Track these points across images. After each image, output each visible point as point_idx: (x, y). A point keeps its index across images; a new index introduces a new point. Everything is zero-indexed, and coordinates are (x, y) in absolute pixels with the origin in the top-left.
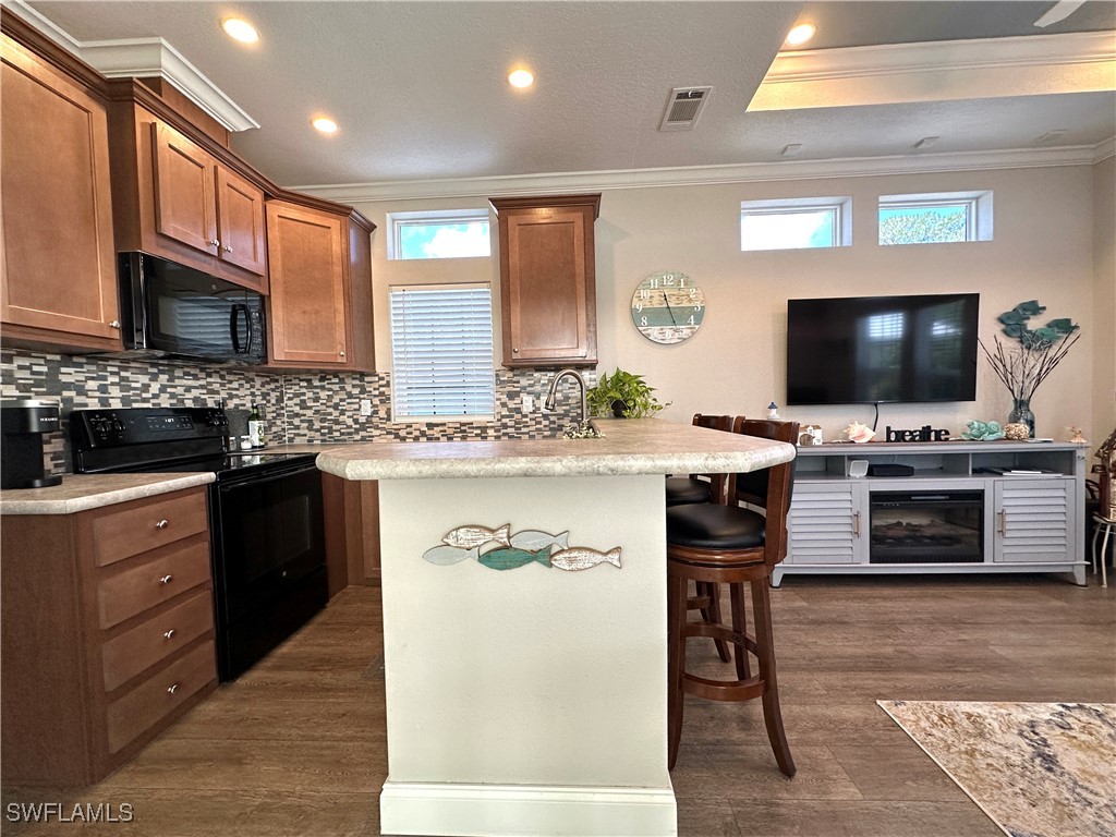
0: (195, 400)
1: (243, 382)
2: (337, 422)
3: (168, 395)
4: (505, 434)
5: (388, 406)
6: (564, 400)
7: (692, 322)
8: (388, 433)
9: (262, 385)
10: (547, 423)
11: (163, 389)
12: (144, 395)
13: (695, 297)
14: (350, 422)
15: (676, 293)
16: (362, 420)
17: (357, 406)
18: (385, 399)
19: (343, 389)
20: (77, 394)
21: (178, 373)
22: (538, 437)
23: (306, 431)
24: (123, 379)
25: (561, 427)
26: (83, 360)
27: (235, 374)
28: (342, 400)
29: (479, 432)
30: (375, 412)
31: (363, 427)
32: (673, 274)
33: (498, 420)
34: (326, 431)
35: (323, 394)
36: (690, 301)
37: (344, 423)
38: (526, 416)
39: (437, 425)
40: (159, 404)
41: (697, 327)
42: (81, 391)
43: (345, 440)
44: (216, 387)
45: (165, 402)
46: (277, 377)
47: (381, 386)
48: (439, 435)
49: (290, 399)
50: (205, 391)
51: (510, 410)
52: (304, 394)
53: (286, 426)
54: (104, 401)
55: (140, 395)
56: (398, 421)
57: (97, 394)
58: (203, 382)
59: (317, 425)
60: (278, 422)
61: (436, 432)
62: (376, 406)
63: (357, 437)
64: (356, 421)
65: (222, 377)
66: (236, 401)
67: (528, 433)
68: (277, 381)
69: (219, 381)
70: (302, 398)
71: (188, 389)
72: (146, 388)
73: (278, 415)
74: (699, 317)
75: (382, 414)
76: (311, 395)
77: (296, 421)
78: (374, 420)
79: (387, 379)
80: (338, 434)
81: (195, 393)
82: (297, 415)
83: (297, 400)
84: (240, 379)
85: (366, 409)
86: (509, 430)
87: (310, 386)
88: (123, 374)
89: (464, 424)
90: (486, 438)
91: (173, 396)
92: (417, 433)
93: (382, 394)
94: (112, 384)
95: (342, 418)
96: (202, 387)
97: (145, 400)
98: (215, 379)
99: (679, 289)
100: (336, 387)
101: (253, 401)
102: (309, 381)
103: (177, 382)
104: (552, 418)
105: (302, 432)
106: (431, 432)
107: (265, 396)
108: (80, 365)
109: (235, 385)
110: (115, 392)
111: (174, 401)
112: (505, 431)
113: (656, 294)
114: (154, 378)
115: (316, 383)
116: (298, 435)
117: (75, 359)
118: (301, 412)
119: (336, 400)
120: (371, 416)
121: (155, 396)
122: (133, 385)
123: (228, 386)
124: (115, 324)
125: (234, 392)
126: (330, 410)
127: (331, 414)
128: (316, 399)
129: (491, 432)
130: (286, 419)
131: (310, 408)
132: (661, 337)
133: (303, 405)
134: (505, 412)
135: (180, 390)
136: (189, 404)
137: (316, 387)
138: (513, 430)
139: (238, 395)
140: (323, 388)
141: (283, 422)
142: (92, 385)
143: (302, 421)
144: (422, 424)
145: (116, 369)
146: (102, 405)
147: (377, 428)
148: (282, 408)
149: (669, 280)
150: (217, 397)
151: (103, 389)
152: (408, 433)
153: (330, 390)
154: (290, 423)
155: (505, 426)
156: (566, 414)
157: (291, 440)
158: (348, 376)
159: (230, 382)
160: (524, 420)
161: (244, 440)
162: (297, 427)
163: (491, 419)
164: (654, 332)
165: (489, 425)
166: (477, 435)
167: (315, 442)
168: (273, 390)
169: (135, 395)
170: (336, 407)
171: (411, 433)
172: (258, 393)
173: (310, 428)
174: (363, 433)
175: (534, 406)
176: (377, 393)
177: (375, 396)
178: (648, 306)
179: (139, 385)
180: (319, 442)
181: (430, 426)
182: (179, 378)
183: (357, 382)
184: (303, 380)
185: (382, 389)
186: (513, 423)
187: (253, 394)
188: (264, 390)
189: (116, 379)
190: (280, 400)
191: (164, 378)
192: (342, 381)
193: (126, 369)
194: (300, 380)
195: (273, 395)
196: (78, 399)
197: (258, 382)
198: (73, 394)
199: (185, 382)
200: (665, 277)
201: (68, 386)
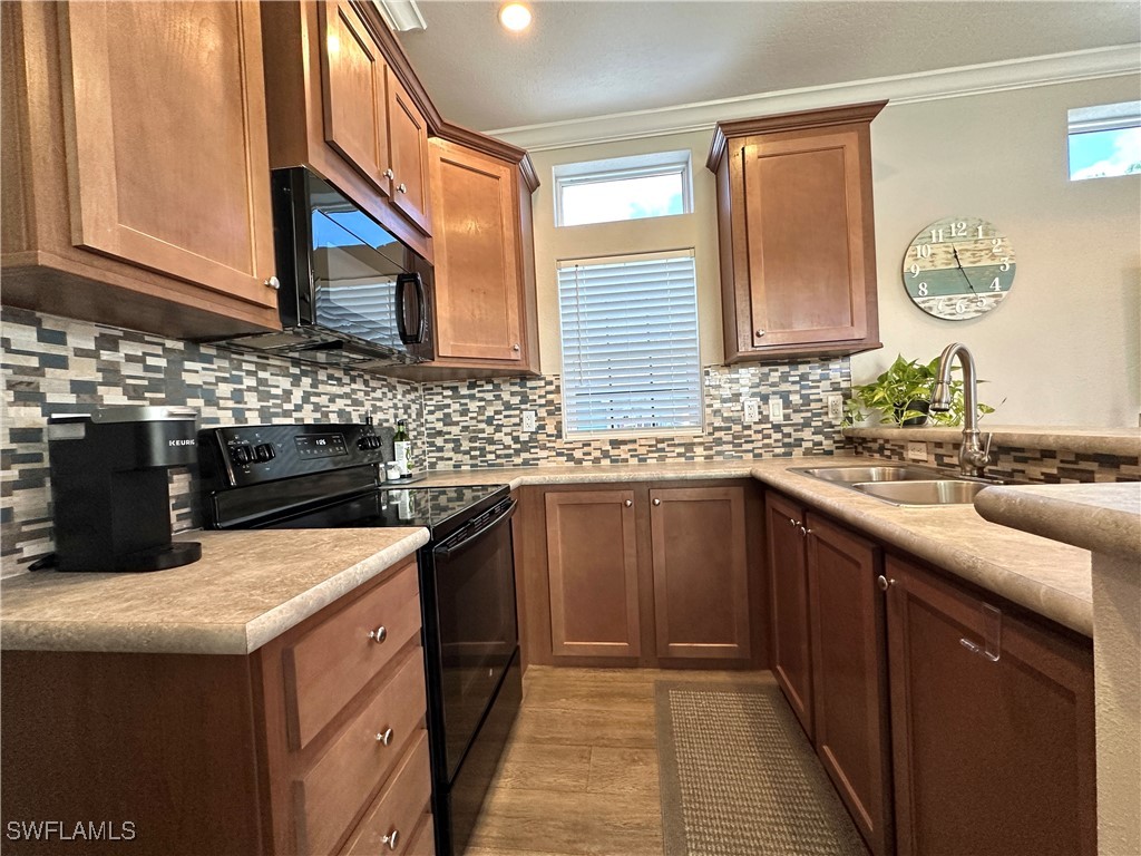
0: (341, 413)
1: (385, 390)
2: (491, 441)
3: (311, 407)
4: (719, 453)
5: (557, 418)
6: (802, 405)
7: (997, 287)
8: (559, 454)
9: (404, 395)
10: (779, 436)
11: (306, 398)
12: (287, 406)
13: (1002, 250)
14: (508, 440)
15: (971, 246)
16: (524, 437)
17: (517, 420)
18: (555, 410)
19: (498, 397)
20: (206, 405)
21: (322, 376)
22: (767, 456)
23: (451, 454)
24: (262, 382)
25: (798, 443)
26: (213, 352)
27: (379, 379)
28: (497, 413)
29: (682, 450)
30: (542, 427)
31: (525, 447)
32: (966, 220)
33: (710, 434)
34: (478, 453)
35: (473, 406)
36: (993, 257)
37: (500, 442)
38: (749, 427)
39: (624, 442)
40: (302, 419)
41: (1004, 293)
42: (212, 401)
43: (502, 465)
44: (360, 396)
45: (309, 417)
46: (416, 385)
47: (547, 393)
48: (628, 456)
49: (431, 413)
50: (349, 402)
51: (726, 419)
52: (448, 406)
53: (425, 447)
54: (239, 414)
55: (280, 406)
56: (570, 438)
57: (231, 404)
58: (347, 389)
59: (466, 445)
60: (419, 443)
61: (623, 452)
62: (543, 419)
63: (518, 460)
64: (516, 440)
65: (366, 383)
66: (380, 415)
67: (752, 451)
68: (416, 390)
69: (363, 388)
70: (446, 411)
71: (333, 399)
72: (288, 393)
73: (419, 434)
74: (1008, 279)
75: (550, 429)
76: (457, 407)
77: (439, 441)
78: (540, 437)
79: (556, 382)
80: (492, 456)
81: (340, 403)
82: (440, 433)
83: (439, 415)
84: (383, 385)
85: (530, 423)
86: (725, 447)
87: (456, 395)
88: (261, 374)
89: (662, 441)
90: (692, 458)
91: (317, 408)
92: (597, 454)
93: (550, 403)
94: (249, 389)
95: (497, 436)
96: (346, 396)
97: (287, 414)
98: (359, 385)
99: (976, 242)
100: (489, 396)
101: (396, 416)
102: (455, 389)
103: (322, 388)
104: (786, 430)
105: (446, 455)
106: (616, 452)
107: (407, 408)
108: (208, 359)
109: (378, 394)
110: (252, 400)
111: (318, 415)
112: (719, 448)
113: (940, 250)
114: (296, 381)
115: (464, 391)
116: (442, 459)
117: (203, 350)
118: (446, 429)
119: (490, 412)
120: (536, 433)
121: (298, 408)
122: (274, 391)
123: (372, 395)
124: (274, 281)
125: (378, 404)
126: (483, 426)
127: (483, 431)
128: (464, 412)
129: (699, 450)
130: (425, 439)
131: (457, 423)
132: (948, 310)
133: (447, 420)
134: (718, 423)
135: (323, 400)
136: (334, 419)
137: (464, 397)
138: (730, 447)
139: (381, 405)
140: (472, 397)
141: (423, 443)
142: (224, 390)
143: (446, 441)
144: (603, 441)
145: (252, 368)
146: (237, 420)
147: (544, 448)
148: (422, 425)
149: (960, 229)
150: (362, 410)
151: (237, 396)
152: (584, 454)
153: (482, 399)
154: (432, 444)
155: (719, 442)
156: (807, 424)
157: (433, 465)
158: (505, 382)
159: (374, 390)
160: (746, 432)
161: (391, 467)
162: (440, 449)
163: (698, 432)
164: (939, 305)
165: (696, 440)
166: (679, 455)
167: (463, 468)
168: (413, 401)
169: (275, 406)
170: (489, 421)
171: (590, 454)
172: (400, 405)
173: (456, 450)
174: (525, 455)
175: (760, 413)
176: (543, 401)
177: (541, 406)
178: (929, 267)
179: (279, 392)
180: (468, 468)
181: (615, 443)
182: (323, 382)
183: (517, 388)
184: (448, 388)
185: (550, 397)
186: (730, 438)
187: (395, 406)
188: (405, 401)
189: (251, 382)
190: (420, 414)
191: (306, 381)
192: (497, 387)
193: (264, 367)
194: (444, 388)
195: (414, 407)
196: (208, 412)
197: (400, 389)
198: (200, 402)
199: (329, 389)
200: (953, 226)
201: (194, 391)
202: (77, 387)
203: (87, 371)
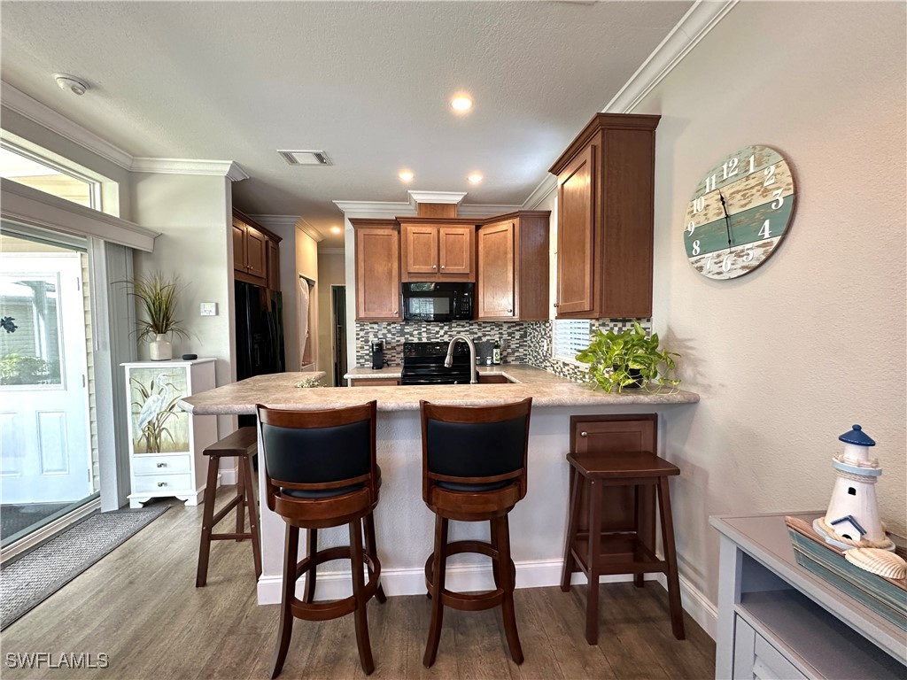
5: (551, 345)
7: (767, 233)
8: (551, 366)
9: (509, 328)
11: (446, 333)
12: (437, 336)
15: (741, 186)
18: (551, 340)
20: (410, 336)
21: (454, 325)
24: (428, 329)
27: (489, 323)
28: (540, 339)
29: (581, 376)
30: (548, 349)
31: (545, 359)
32: (738, 154)
35: (536, 334)
36: (766, 192)
39: (567, 365)
40: (444, 340)
42: (412, 335)
44: (475, 330)
45: (447, 339)
47: (550, 330)
48: (567, 373)
50: (469, 333)
52: (532, 334)
54: (420, 339)
55: (435, 336)
56: (554, 357)
57: (417, 336)
58: (468, 329)
59: (534, 354)
60: (521, 350)
62: (548, 345)
63: (543, 366)
64: (543, 354)
65: (480, 325)
66: (488, 338)
69: (478, 327)
70: (531, 336)
71: (459, 332)
72: (438, 332)
73: (521, 346)
75: (550, 351)
77: (530, 350)
78: (548, 355)
79: (551, 325)
82: (530, 346)
84: (492, 325)
88: (428, 327)
91: (450, 336)
94: (424, 332)
95: (540, 351)
96: (466, 331)
97: (438, 338)
98: (475, 326)
99: (748, 178)
101: (500, 338)
102: (533, 325)
103: (454, 329)
106: (564, 370)
107: (509, 334)
109: (488, 329)
110: (424, 335)
111: (451, 338)
113: (712, 200)
114: (442, 328)
116: (530, 359)
121: (441, 336)
122: (432, 332)
123: (483, 330)
125: (487, 333)
127: (537, 348)
128: (534, 337)
132: (717, 269)
133: (531, 340)
139: (491, 334)
141: (525, 351)
142: (416, 332)
144: (561, 362)
147: (548, 361)
148: (525, 342)
149: (731, 168)
151: (420, 334)
153: (538, 330)
157: (528, 362)
159: (485, 327)
162: (530, 354)
164: (709, 262)
168: (517, 330)
169: (433, 336)
170: (538, 343)
177: (548, 337)
178: (702, 222)
179: (435, 332)
181: (564, 364)
183: (544, 327)
185: (550, 333)
187: (501, 333)
188: (510, 331)
189: (425, 330)
190: (524, 336)
191: (446, 328)
192: (540, 325)
196: (410, 338)
198: (408, 336)
199: (457, 329)
200: (725, 167)
201: (407, 333)
202: (383, 334)
203: (385, 331)
